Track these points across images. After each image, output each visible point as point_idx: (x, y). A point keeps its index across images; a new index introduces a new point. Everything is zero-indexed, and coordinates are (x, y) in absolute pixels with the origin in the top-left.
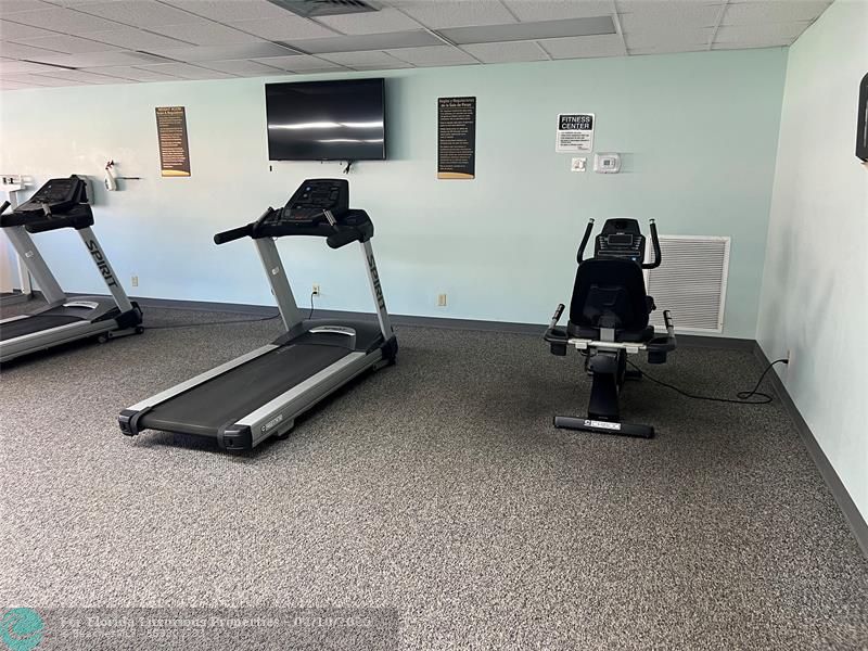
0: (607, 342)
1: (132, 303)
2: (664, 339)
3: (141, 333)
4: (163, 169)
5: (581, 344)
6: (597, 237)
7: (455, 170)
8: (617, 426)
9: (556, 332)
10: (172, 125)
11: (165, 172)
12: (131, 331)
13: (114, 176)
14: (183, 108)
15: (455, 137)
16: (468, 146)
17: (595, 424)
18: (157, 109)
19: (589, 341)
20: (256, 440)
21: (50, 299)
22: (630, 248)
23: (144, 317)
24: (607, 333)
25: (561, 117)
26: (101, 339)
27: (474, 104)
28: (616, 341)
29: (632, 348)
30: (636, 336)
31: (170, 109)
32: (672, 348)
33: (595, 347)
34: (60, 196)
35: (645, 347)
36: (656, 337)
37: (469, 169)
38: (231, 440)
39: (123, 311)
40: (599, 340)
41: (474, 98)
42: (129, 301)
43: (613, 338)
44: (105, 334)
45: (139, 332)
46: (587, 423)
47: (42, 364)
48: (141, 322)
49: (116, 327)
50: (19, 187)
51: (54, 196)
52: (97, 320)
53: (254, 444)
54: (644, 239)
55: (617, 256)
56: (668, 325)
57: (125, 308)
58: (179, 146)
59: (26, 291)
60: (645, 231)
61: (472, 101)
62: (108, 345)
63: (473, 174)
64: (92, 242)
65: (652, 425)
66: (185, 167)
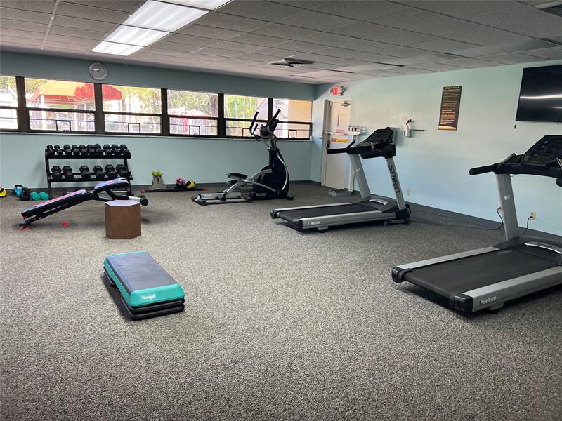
1: (406, 205)
3: (408, 223)
4: (440, 125)
10: (452, 99)
11: (441, 127)
12: (402, 221)
13: (410, 128)
14: (461, 87)
18: (444, 88)
20: (475, 308)
21: (363, 196)
23: (411, 215)
26: (385, 223)
31: (452, 88)
34: (381, 139)
38: (459, 303)
39: (400, 209)
42: (405, 204)
44: (388, 220)
45: (407, 222)
47: (354, 231)
48: (409, 216)
49: (395, 217)
50: (358, 133)
51: (378, 139)
52: (385, 212)
53: (473, 310)
57: (402, 207)
58: (453, 111)
59: (351, 190)
62: (388, 227)
64: (392, 166)
66: (454, 124)
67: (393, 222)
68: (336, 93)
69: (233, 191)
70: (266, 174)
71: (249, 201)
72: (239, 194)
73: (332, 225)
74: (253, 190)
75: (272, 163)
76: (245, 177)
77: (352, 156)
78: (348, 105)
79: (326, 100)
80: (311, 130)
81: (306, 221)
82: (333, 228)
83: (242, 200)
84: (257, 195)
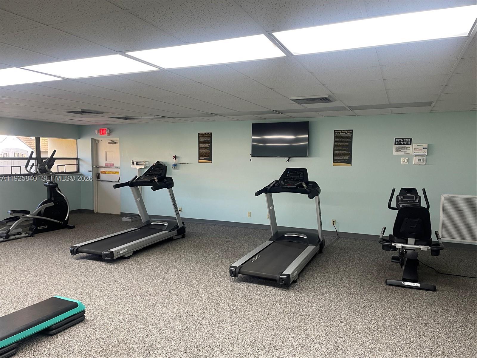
0: (411, 244)
1: (183, 224)
2: (437, 244)
3: (184, 237)
5: (399, 245)
6: (397, 196)
7: (341, 162)
8: (418, 285)
9: (384, 240)
10: (205, 140)
11: (200, 161)
14: (211, 133)
15: (342, 147)
16: (348, 152)
17: (407, 283)
18: (199, 133)
19: (403, 244)
22: (414, 201)
24: (411, 241)
25: (396, 139)
27: (352, 133)
28: (415, 245)
29: (424, 248)
30: (425, 243)
31: (205, 134)
32: (442, 249)
33: (405, 247)
35: (430, 248)
36: (433, 243)
37: (349, 161)
40: (407, 244)
41: (352, 130)
43: (414, 243)
46: (403, 283)
49: (176, 234)
52: (170, 231)
54: (420, 197)
55: (408, 205)
56: (438, 238)
58: (208, 149)
60: (420, 193)
61: (351, 132)
63: (351, 164)
64: (172, 194)
65: (434, 284)
66: (210, 159)
67: (176, 238)
68: (103, 134)
69: (17, 227)
70: (46, 208)
71: (32, 235)
72: (20, 230)
73: (135, 250)
74: (34, 224)
75: (51, 197)
76: (28, 212)
77: (133, 188)
78: (115, 143)
79: (92, 139)
80: (78, 165)
81: (116, 251)
82: (137, 252)
83: (24, 235)
84: (38, 228)
